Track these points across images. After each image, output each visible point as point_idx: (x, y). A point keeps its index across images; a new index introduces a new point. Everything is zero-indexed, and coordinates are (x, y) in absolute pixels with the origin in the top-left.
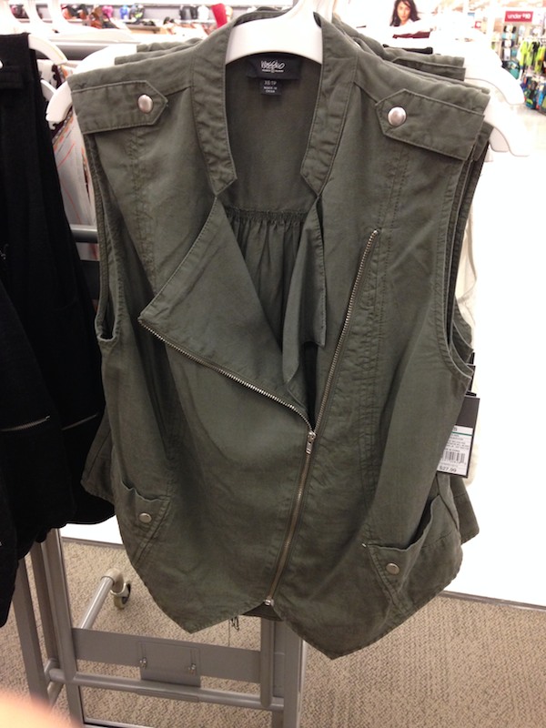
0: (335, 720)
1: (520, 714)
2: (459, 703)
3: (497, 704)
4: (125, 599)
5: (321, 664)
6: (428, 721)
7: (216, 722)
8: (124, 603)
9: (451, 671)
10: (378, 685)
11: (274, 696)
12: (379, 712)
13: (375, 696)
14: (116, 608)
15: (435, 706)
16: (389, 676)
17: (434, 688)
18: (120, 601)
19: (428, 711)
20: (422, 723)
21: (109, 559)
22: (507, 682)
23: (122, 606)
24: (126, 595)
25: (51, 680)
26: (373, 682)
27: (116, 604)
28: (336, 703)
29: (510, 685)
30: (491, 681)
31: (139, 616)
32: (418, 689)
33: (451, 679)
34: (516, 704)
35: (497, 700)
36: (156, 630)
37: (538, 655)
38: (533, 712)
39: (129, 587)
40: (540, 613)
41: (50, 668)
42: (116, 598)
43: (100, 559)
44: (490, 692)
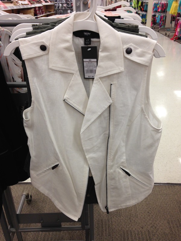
0: (104, 229)
1: (159, 218)
2: (141, 217)
3: (152, 216)
4: (30, 201)
5: (97, 212)
6: (132, 224)
7: (66, 236)
8: (30, 202)
9: (137, 207)
10: (116, 215)
11: (86, 225)
12: (117, 224)
13: (115, 219)
14: (27, 204)
15: (134, 219)
16: (119, 212)
17: (133, 213)
18: (29, 201)
19: (132, 221)
20: (131, 225)
21: (22, 188)
22: (154, 208)
23: (29, 203)
24: (30, 199)
25: (11, 232)
26: (114, 215)
27: (27, 203)
28: (104, 223)
29: (155, 209)
30: (150, 209)
31: (36, 206)
32: (128, 214)
33: (138, 210)
34: (158, 215)
35: (152, 214)
36: (42, 209)
37: (162, 199)
38: (163, 217)
39: (31, 196)
40: (161, 185)
41: (10, 228)
42: (27, 201)
43: (19, 188)
44: (150, 212)
